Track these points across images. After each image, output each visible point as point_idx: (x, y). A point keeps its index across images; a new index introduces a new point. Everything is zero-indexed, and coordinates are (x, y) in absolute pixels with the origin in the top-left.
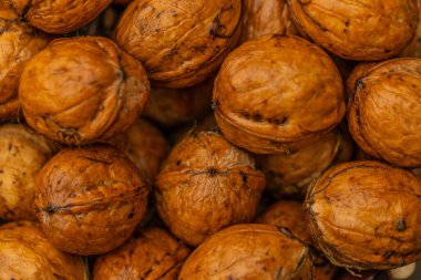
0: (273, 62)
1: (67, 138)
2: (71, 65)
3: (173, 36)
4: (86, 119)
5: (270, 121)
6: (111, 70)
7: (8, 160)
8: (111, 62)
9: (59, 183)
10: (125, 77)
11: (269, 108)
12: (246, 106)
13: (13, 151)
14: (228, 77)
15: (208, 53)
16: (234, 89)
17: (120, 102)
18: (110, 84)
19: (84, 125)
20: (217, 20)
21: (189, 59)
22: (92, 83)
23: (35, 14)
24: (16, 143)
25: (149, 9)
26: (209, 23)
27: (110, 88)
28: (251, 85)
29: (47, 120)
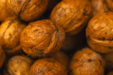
0: (107, 20)
1: (39, 55)
2: (39, 28)
3: (70, 16)
4: (46, 46)
5: (108, 40)
6: (53, 28)
7: (18, 67)
8: (52, 26)
9: (39, 70)
10: (58, 30)
11: (108, 35)
12: (99, 35)
13: (19, 64)
14: (92, 27)
17: (57, 39)
18: (53, 33)
19: (45, 49)
21: (76, 24)
22: (47, 33)
23: (23, 14)
25: (61, 9)
26: (82, 11)
27: (53, 35)
28: (100, 28)
29: (32, 49)
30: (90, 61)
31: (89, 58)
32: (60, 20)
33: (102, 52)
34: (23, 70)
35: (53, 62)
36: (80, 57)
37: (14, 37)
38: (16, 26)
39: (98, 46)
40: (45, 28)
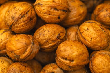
0: (72, 45)
1: (17, 59)
2: (20, 39)
3: (47, 37)
4: (22, 53)
5: (69, 60)
7: (1, 64)
8: (31, 40)
9: (13, 69)
10: (34, 44)
11: (69, 57)
12: (63, 56)
14: (60, 48)
15: (56, 42)
16: (61, 51)
17: (31, 50)
18: (29, 45)
19: (21, 55)
20: (59, 34)
21: (51, 43)
22: (25, 44)
24: (3, 61)
25: (42, 30)
26: (57, 35)
27: (29, 46)
28: (65, 50)
29: (12, 53)
33: (64, 69)
35: (26, 67)
36: (47, 69)
39: (61, 63)
40: (24, 40)
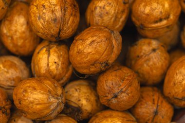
30: (154, 50)
31: (151, 48)
32: (104, 21)
34: (87, 95)
37: (60, 63)
38: (57, 50)
